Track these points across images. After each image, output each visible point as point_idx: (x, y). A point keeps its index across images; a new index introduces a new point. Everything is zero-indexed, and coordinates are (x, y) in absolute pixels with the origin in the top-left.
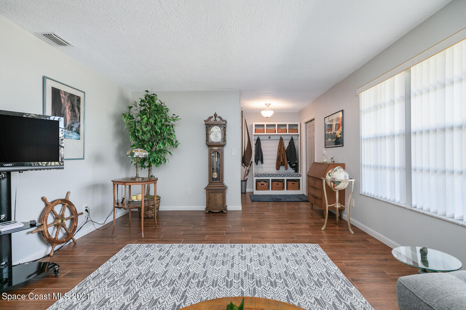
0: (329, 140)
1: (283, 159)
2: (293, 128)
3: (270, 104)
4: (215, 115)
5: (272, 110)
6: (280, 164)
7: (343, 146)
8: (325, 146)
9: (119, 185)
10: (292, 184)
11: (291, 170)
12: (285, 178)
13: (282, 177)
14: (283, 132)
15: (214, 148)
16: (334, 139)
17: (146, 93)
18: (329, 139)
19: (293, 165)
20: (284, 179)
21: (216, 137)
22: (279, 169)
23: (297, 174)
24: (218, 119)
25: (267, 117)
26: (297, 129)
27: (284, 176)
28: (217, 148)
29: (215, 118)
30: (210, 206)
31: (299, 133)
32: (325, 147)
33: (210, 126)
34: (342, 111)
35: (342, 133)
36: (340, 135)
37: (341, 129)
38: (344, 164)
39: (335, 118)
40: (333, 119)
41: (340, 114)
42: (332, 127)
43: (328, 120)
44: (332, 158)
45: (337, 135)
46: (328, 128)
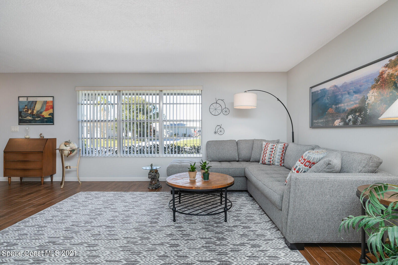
0: (27, 118)
34: (53, 97)
35: (52, 114)
36: (49, 115)
37: (51, 111)
38: (56, 138)
39: (40, 101)
40: (37, 101)
41: (50, 99)
42: (34, 108)
43: (26, 100)
44: (41, 134)
45: (43, 115)
46: (26, 107)
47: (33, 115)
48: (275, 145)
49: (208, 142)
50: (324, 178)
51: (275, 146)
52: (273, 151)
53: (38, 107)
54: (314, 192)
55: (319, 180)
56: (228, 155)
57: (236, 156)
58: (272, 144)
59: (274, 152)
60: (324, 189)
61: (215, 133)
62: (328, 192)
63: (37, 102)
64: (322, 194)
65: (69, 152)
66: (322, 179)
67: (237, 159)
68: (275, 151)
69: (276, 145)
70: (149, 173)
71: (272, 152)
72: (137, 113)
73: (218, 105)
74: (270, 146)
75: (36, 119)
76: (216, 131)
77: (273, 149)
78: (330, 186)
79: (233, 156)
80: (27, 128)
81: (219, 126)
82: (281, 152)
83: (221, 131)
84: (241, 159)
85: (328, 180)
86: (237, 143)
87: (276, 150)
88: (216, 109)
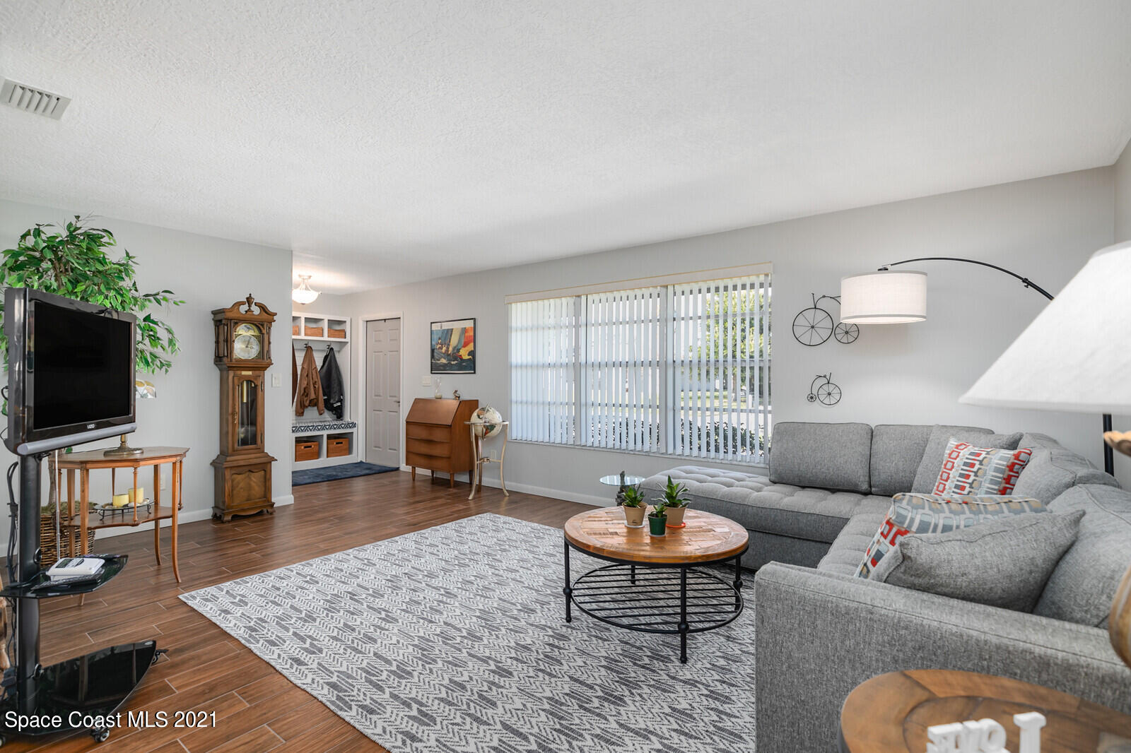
0: (441, 361)
1: (315, 393)
2: (336, 326)
3: (310, 277)
4: (249, 300)
5: (315, 288)
6: (307, 403)
7: (475, 373)
8: (432, 370)
9: (116, 469)
10: (337, 443)
11: (328, 416)
12: (325, 433)
13: (319, 430)
14: (317, 336)
15: (244, 373)
16: (454, 361)
17: (74, 221)
18: (443, 359)
19: (335, 405)
20: (322, 435)
21: (247, 347)
22: (303, 415)
23: (341, 422)
24: (256, 310)
25: (303, 304)
26: (344, 331)
27: (323, 428)
28: (250, 373)
29: (249, 306)
30: (235, 504)
31: (348, 339)
32: (432, 373)
33: (236, 323)
34: (474, 319)
35: (472, 353)
36: (469, 355)
37: (471, 347)
38: (477, 401)
39: (457, 329)
40: (452, 329)
41: (470, 324)
42: (450, 342)
43: (439, 329)
44: (456, 391)
45: (461, 356)
46: (440, 341)
47: (449, 355)
48: (984, 455)
49: (776, 427)
50: (855, 605)
51: (981, 458)
52: (972, 474)
53: (454, 340)
54: (817, 642)
55: (834, 605)
56: (831, 469)
57: (859, 478)
58: (976, 450)
59: (972, 478)
60: (858, 644)
61: (812, 398)
62: (877, 660)
63: (453, 332)
64: (850, 660)
65: (485, 430)
66: (847, 604)
67: (865, 487)
68: (976, 475)
69: (988, 453)
70: (619, 493)
71: (968, 477)
72: (743, 330)
73: (820, 315)
74: (964, 456)
75: (452, 363)
76: (815, 392)
77: (972, 465)
78: (881, 640)
79: (846, 476)
80: (438, 380)
81: (825, 377)
82: (1000, 483)
83: (829, 394)
84: (877, 487)
85: (872, 613)
86: (872, 434)
87: (980, 473)
88: (813, 327)
